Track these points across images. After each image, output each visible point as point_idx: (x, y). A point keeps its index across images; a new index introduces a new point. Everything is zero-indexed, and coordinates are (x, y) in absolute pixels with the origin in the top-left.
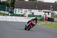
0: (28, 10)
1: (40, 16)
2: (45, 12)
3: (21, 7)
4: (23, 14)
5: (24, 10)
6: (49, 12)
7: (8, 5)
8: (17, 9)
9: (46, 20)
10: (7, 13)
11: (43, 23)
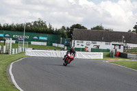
0: (91, 42)
1: (108, 50)
2: (115, 45)
3: (81, 38)
4: (84, 47)
5: (85, 42)
6: (120, 45)
7: (63, 36)
8: (76, 41)
9: (116, 56)
10: (62, 46)
11: (112, 60)
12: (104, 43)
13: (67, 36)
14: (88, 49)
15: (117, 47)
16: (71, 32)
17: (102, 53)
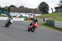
0: (18, 13)
1: (26, 17)
2: (29, 15)
3: (14, 12)
4: (15, 15)
5: (16, 13)
6: (31, 15)
8: (12, 13)
9: (30, 19)
10: (5, 15)
11: (28, 21)
12: (25, 14)
13: (7, 11)
14: (17, 16)
15: (30, 16)
16: (10, 9)
17: (23, 18)
